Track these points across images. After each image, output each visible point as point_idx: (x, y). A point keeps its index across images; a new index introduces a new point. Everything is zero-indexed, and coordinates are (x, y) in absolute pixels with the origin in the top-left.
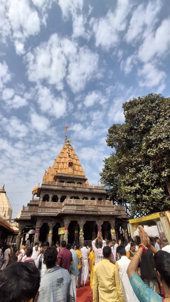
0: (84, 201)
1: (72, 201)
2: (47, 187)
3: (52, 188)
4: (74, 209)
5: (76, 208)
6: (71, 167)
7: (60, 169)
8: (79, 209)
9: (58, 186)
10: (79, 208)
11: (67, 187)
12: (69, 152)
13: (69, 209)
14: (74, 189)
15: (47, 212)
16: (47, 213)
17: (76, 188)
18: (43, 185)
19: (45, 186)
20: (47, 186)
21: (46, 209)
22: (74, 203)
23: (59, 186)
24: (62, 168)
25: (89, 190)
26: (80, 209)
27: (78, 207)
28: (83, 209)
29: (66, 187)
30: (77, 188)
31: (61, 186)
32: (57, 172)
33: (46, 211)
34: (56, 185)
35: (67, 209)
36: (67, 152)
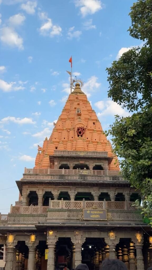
0: (82, 203)
1: (60, 203)
2: (33, 179)
3: (42, 179)
4: (63, 218)
5: (66, 216)
6: (81, 136)
7: (63, 141)
8: (72, 218)
9: (51, 175)
10: (73, 216)
11: (68, 176)
12: (77, 107)
13: (54, 218)
14: (82, 178)
15: (23, 222)
16: (22, 226)
17: (86, 178)
18: (26, 176)
19: (29, 176)
20: (32, 176)
21: (22, 218)
22: (64, 208)
23: (54, 175)
24: (66, 139)
25: (112, 180)
26: (75, 218)
27: (71, 214)
28: (80, 217)
29: (66, 177)
30: (88, 177)
31: (57, 175)
32: (56, 148)
33: (21, 222)
34: (49, 173)
35: (51, 218)
36: (75, 108)
